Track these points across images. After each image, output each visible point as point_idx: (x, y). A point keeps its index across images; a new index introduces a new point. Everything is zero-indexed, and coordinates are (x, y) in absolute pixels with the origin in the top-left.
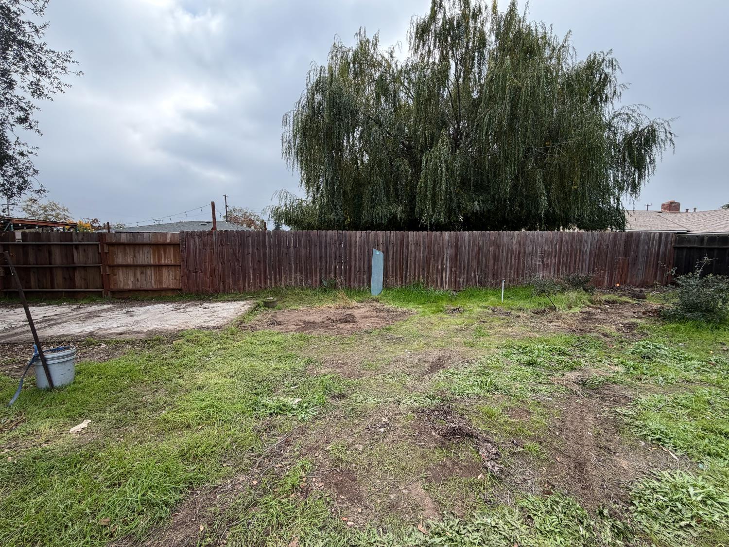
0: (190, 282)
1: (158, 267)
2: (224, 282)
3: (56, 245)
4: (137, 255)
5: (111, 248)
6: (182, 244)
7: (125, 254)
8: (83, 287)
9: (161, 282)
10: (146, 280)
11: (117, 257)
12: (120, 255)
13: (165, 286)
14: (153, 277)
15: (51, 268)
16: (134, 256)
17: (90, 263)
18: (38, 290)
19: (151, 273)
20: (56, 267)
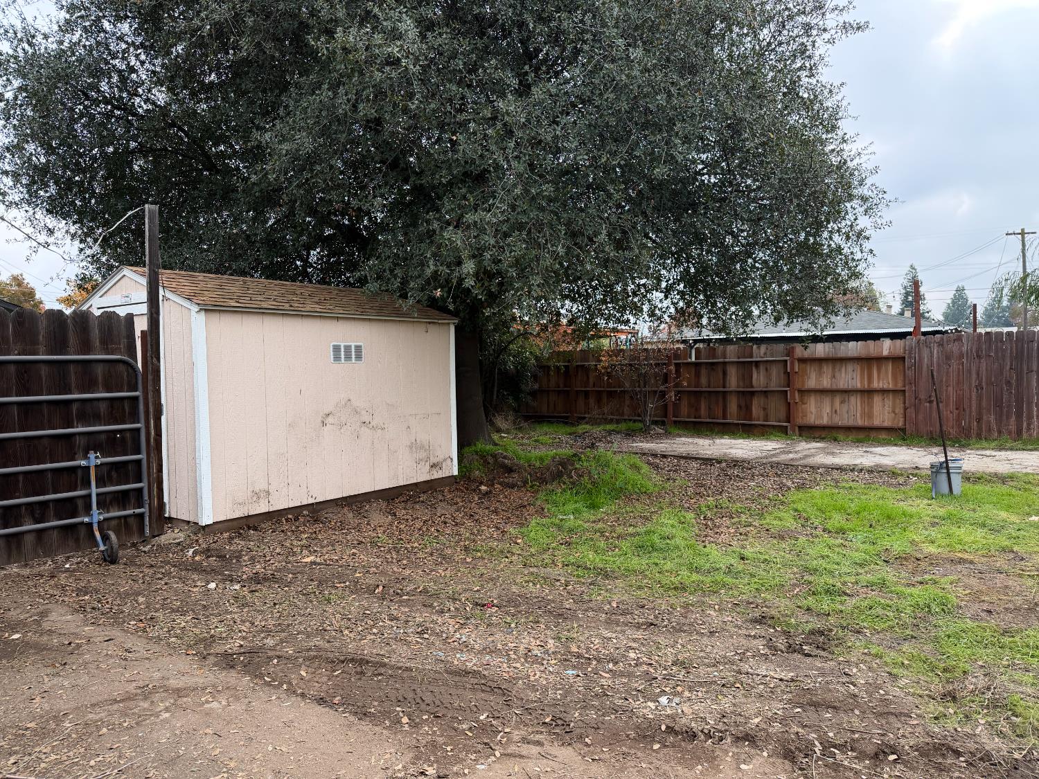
0: (921, 417)
1: (868, 393)
2: (979, 420)
3: (733, 362)
4: (837, 374)
5: (803, 366)
6: (910, 357)
7: (820, 374)
8: (762, 418)
9: (870, 416)
10: (848, 412)
11: (809, 378)
12: (813, 376)
13: (877, 422)
14: (859, 408)
15: (725, 392)
16: (834, 377)
17: (774, 386)
18: (708, 420)
19: (855, 402)
20: (731, 392)
